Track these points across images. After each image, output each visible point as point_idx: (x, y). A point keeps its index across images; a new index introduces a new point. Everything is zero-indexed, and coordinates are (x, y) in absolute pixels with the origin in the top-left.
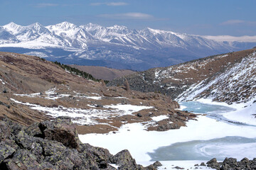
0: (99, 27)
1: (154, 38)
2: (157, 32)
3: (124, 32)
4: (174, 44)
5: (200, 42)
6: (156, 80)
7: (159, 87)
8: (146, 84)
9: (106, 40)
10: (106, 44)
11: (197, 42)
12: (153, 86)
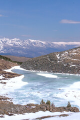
0: (8, 39)
1: (32, 43)
2: (33, 41)
3: (19, 41)
4: (40, 46)
5: (52, 45)
6: (60, 60)
7: (63, 65)
8: (53, 63)
9: (11, 45)
10: (11, 46)
11: (50, 45)
12: (58, 65)
